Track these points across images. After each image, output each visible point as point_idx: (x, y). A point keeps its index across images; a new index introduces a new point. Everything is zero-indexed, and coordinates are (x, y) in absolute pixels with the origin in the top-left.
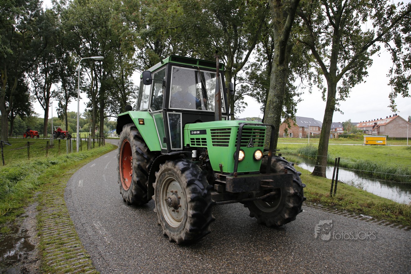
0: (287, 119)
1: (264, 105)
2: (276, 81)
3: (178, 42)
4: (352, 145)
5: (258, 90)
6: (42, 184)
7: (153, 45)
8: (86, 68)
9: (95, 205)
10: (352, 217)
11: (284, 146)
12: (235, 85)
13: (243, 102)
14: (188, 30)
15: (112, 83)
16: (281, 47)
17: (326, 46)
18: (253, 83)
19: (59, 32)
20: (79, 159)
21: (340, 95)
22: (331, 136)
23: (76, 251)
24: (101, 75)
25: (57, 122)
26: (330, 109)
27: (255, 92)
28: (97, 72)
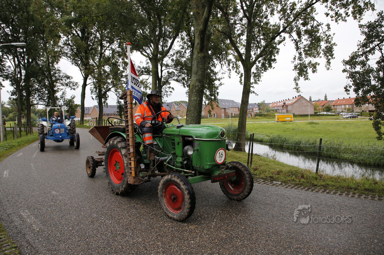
0: (211, 102)
1: (189, 89)
2: (198, 67)
3: (105, 30)
4: (267, 122)
5: (183, 76)
7: (79, 32)
8: (8, 55)
12: (162, 71)
13: (170, 87)
14: (113, 18)
15: (37, 71)
16: (200, 36)
17: (241, 36)
18: (178, 69)
20: (4, 149)
21: (254, 80)
22: (249, 115)
23: (1, 243)
24: (24, 63)
26: (246, 92)
27: (180, 78)
28: (20, 59)
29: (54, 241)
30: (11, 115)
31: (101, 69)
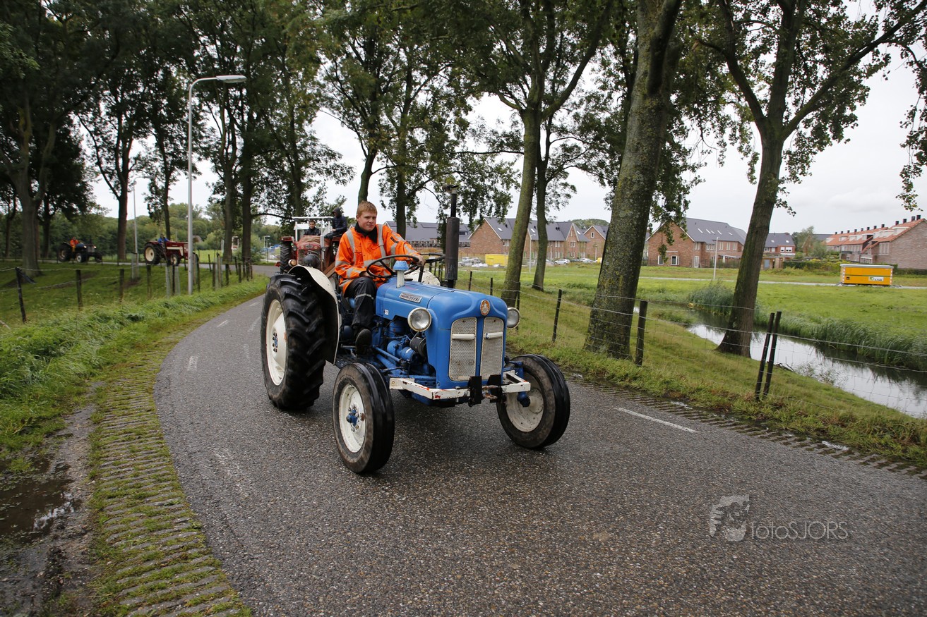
0: (666, 225)
1: (613, 191)
2: (641, 134)
3: (420, 44)
4: (814, 284)
5: (601, 156)
6: (108, 364)
7: (360, 50)
8: (210, 104)
9: (222, 412)
10: (802, 446)
11: (657, 286)
12: (548, 144)
13: (565, 185)
14: (439, 12)
15: (267, 139)
16: (653, 54)
17: (762, 55)
18: (589, 139)
19: (145, 19)
20: (193, 310)
21: (788, 171)
22: (767, 263)
23: (172, 515)
24: (242, 121)
25: (148, 227)
26: (765, 202)
27: (594, 161)
28: (234, 113)
29: (278, 526)
30: (212, 236)
31: (406, 135)
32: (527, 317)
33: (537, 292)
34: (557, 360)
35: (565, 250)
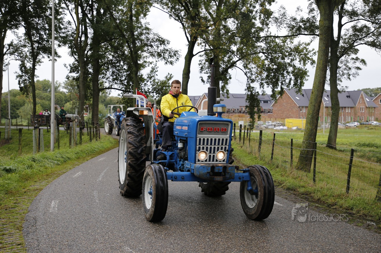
8: (67, 2)
12: (340, 26)
13: (356, 59)
15: (112, 29)
20: (54, 163)
24: (92, 16)
25: (18, 98)
28: (86, 9)
30: (68, 106)
31: (221, 24)
32: (323, 171)
33: (331, 150)
34: (352, 209)
35: (355, 114)
